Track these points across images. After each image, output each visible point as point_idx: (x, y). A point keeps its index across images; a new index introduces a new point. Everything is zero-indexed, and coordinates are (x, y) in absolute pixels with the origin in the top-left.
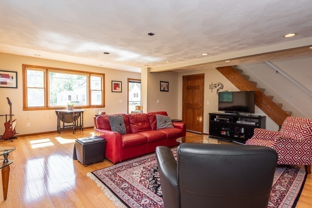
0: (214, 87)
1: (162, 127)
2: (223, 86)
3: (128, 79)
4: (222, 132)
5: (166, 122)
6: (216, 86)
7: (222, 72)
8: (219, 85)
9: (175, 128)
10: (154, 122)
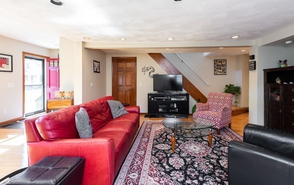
0: (146, 70)
1: (118, 114)
2: (154, 70)
3: (24, 53)
4: (159, 109)
5: (119, 108)
6: (148, 69)
7: (153, 58)
8: (150, 69)
9: (130, 113)
10: (108, 111)
